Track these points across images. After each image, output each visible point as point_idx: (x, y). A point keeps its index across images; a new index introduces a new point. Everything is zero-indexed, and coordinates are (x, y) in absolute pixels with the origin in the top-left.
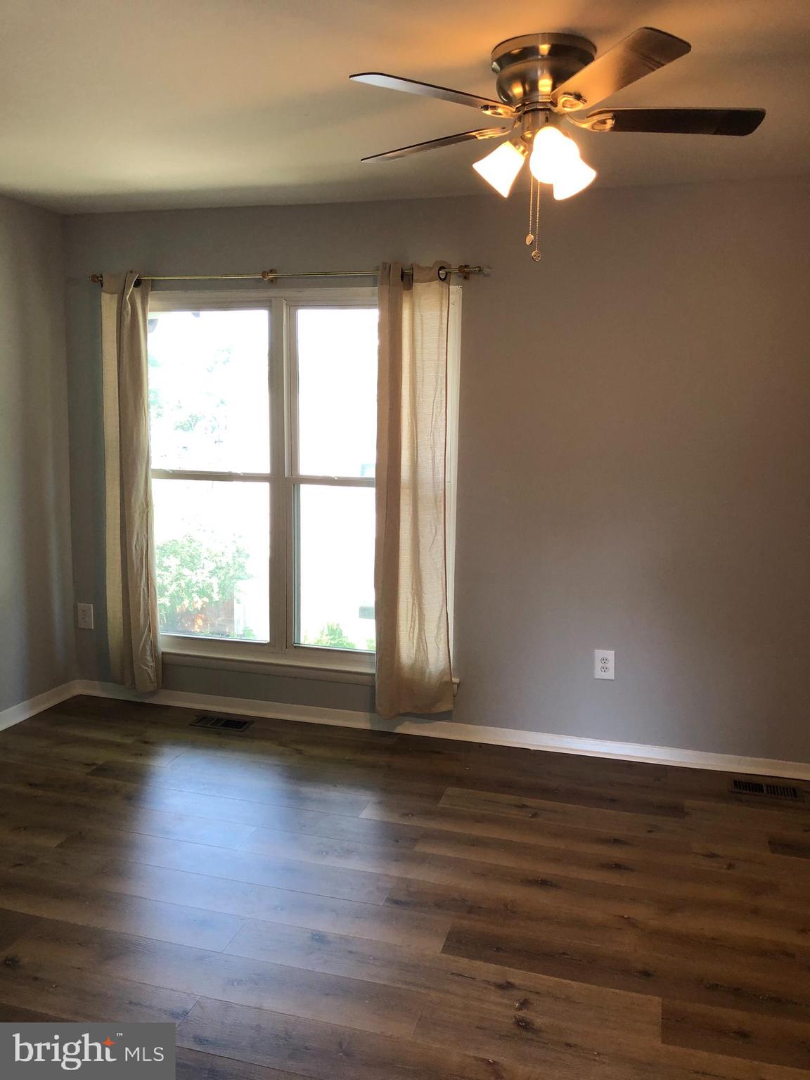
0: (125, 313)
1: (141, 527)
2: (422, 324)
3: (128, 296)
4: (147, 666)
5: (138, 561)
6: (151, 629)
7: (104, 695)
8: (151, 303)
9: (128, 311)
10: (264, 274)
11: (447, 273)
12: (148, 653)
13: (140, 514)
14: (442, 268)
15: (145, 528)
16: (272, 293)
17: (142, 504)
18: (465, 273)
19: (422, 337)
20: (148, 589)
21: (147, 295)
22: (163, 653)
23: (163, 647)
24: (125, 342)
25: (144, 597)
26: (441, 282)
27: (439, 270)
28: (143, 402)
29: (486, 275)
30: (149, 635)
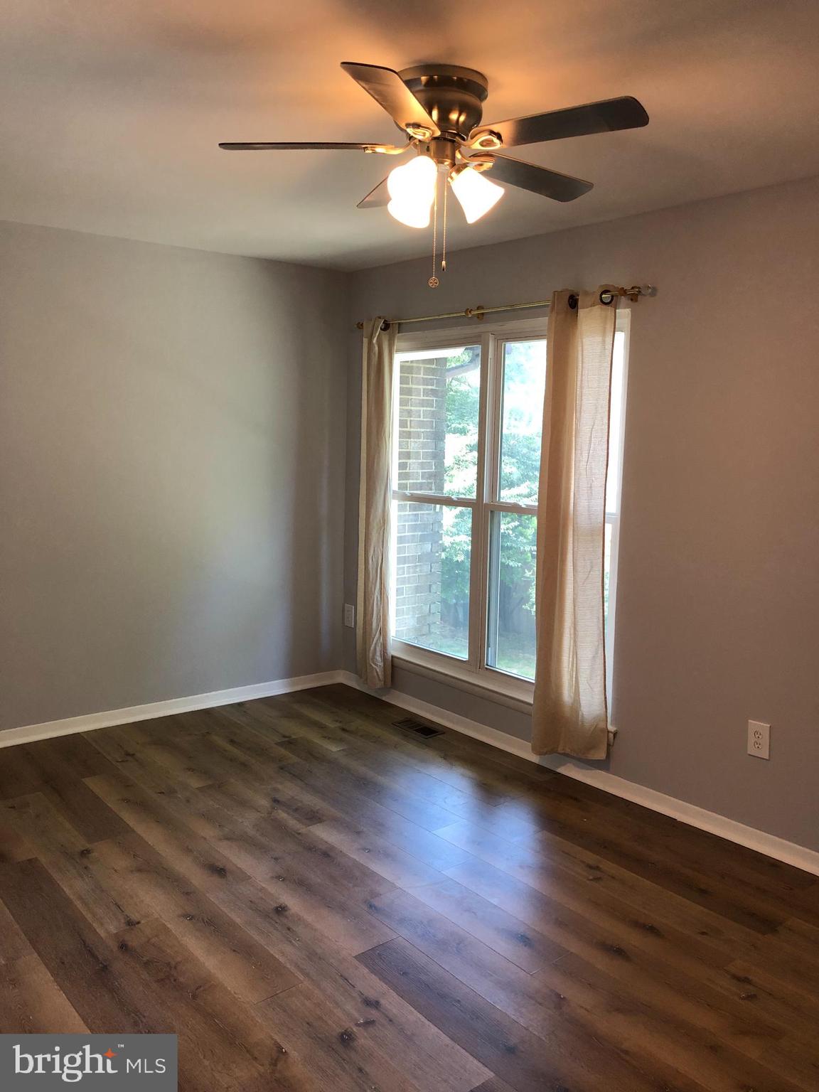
0: (372, 354)
1: (378, 542)
2: (582, 351)
3: (375, 339)
4: (376, 664)
5: (374, 572)
6: (383, 632)
7: (358, 688)
8: (397, 344)
9: (375, 353)
10: (468, 311)
11: (612, 296)
12: (378, 654)
13: (377, 530)
14: (605, 292)
15: (381, 543)
16: (482, 328)
17: (380, 521)
18: (634, 295)
19: (582, 363)
20: (381, 598)
21: (394, 337)
22: (393, 657)
23: (393, 651)
24: (372, 378)
25: (377, 604)
26: (604, 307)
27: (602, 294)
28: (385, 432)
29: (643, 295)
30: (379, 638)
